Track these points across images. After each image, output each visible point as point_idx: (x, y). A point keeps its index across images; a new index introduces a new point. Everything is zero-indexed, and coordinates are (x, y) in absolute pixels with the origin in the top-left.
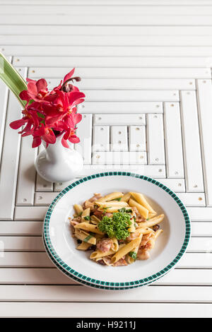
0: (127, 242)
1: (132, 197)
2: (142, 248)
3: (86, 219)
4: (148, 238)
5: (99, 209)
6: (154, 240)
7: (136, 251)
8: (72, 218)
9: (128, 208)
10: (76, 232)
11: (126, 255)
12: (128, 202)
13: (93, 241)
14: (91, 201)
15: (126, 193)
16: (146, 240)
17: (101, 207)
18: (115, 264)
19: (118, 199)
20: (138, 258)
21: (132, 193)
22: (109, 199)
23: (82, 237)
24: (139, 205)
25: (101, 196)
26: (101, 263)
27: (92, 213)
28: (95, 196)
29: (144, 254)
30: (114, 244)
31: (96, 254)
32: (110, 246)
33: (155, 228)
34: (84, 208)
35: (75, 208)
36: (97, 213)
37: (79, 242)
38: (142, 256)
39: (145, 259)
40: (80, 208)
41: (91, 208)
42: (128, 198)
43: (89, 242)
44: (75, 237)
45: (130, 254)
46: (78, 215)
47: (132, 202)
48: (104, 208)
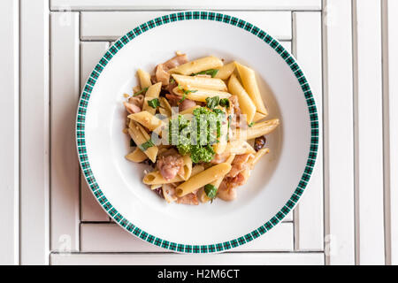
0: (208, 166)
1: (237, 74)
2: (229, 181)
3: (150, 104)
4: (242, 164)
5: (175, 90)
6: (250, 171)
7: (217, 186)
8: (131, 94)
9: (224, 96)
10: (131, 125)
11: (200, 189)
12: (227, 81)
13: (153, 154)
14: (169, 66)
15: (228, 62)
16: (238, 167)
17: (180, 87)
18: (179, 199)
19: (211, 73)
20: (218, 195)
21: (238, 64)
22: (196, 69)
23: (139, 140)
24: (243, 93)
25: (187, 58)
26: (159, 193)
27: (164, 92)
28: (177, 56)
29: (229, 193)
30: (185, 167)
31: (152, 178)
33: (257, 143)
34: (154, 80)
35: (138, 76)
36: (170, 97)
37: (133, 144)
38: (224, 194)
39: (227, 200)
40: (147, 77)
41: (163, 81)
42: (229, 72)
43: (146, 152)
44: (127, 134)
45: (207, 188)
46: (141, 91)
47: (234, 82)
48: (184, 91)
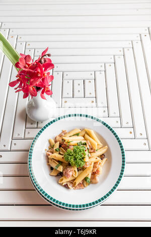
0: (83, 169)
1: (86, 133)
2: (94, 174)
3: (56, 150)
4: (97, 166)
5: (65, 143)
6: (102, 168)
7: (90, 177)
8: (48, 149)
9: (84, 142)
10: (50, 161)
11: (83, 180)
12: (84, 136)
13: (61, 169)
14: (60, 136)
15: (82, 130)
16: (96, 167)
17: (66, 141)
18: (75, 187)
19: (77, 135)
20: (91, 182)
21: (86, 129)
22: (72, 134)
23: (54, 165)
24: (91, 139)
25: (66, 132)
26: (66, 186)
27: (60, 146)
28: (63, 132)
29: (95, 179)
30: (75, 171)
31: (62, 180)
32: (72, 172)
33: (102, 157)
34: (56, 142)
35: (50, 142)
36: (63, 146)
37: (52, 169)
38: (94, 181)
39: (96, 183)
40: (53, 141)
41: (60, 141)
42: (84, 133)
43: (58, 169)
44: (49, 165)
45: (86, 179)
46: (52, 147)
47: (87, 136)
48: (68, 142)
